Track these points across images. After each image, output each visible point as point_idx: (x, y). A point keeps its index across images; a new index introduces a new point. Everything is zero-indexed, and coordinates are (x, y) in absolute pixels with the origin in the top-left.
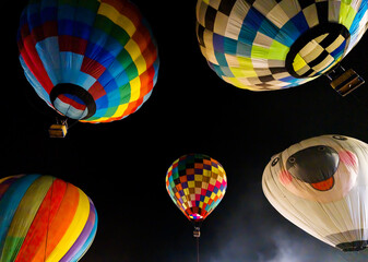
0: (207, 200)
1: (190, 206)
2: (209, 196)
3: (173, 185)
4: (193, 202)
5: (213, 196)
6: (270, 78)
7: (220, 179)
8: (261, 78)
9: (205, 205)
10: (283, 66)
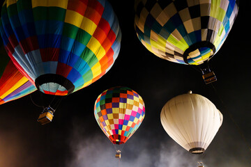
0: (124, 128)
1: (112, 134)
2: (126, 124)
3: (100, 110)
4: (113, 131)
5: (130, 123)
6: (172, 56)
7: (135, 109)
8: (166, 53)
9: (123, 132)
10: (182, 53)
